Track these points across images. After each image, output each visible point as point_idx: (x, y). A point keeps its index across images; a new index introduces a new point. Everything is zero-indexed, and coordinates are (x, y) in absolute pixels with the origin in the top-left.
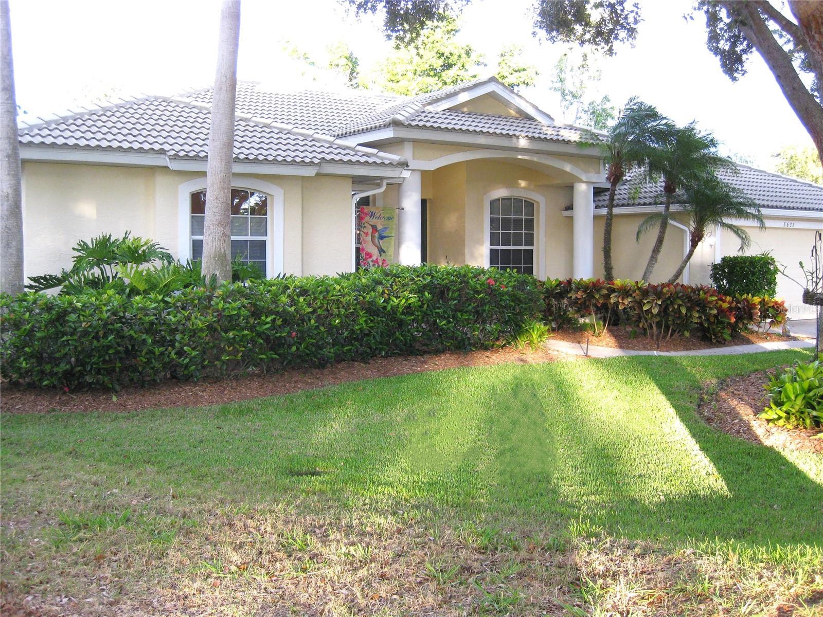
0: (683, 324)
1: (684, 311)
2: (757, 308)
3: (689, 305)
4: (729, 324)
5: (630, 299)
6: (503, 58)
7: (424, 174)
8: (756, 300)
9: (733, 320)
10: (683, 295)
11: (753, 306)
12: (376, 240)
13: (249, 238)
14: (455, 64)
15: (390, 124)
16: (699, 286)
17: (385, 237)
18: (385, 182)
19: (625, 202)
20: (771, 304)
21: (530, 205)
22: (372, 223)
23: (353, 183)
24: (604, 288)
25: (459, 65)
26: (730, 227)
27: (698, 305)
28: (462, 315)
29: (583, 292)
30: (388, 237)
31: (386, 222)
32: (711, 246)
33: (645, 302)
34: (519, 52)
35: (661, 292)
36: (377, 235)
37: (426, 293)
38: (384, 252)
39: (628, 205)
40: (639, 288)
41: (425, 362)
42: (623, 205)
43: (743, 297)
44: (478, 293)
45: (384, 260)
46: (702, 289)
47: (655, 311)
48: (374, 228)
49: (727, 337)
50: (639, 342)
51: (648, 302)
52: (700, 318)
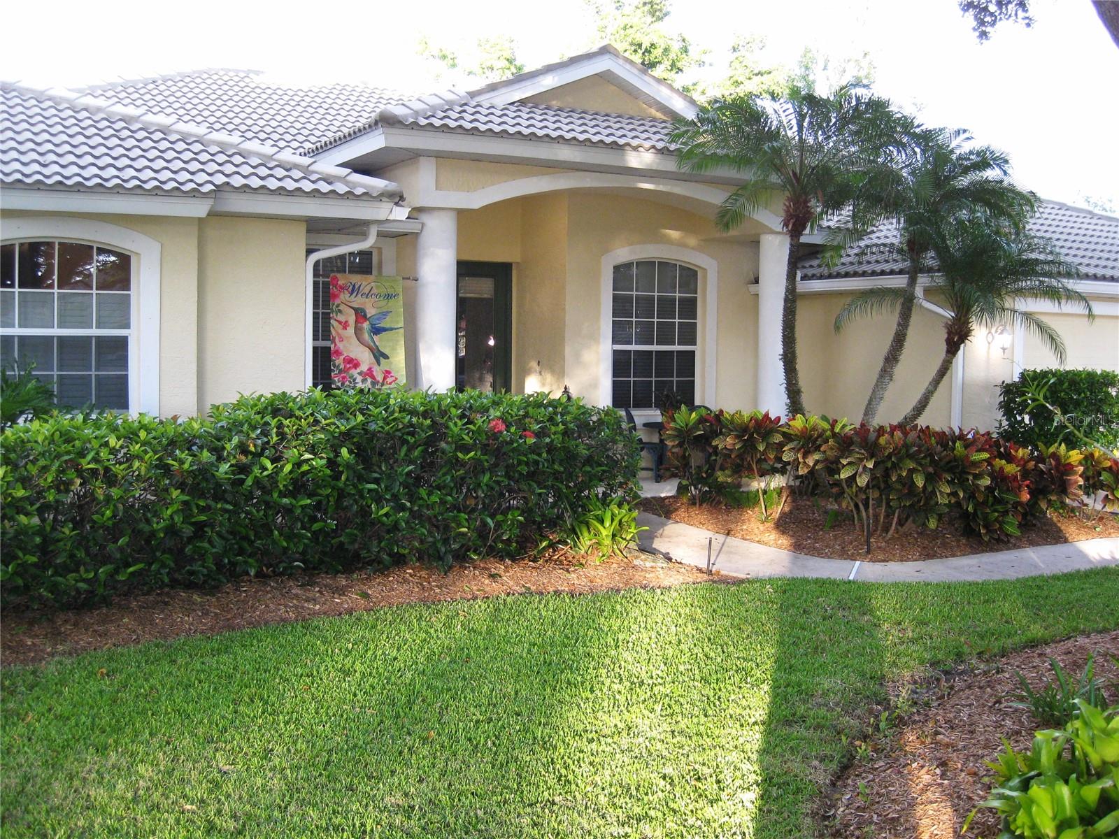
0: (920, 505)
1: (920, 482)
2: (1075, 473)
3: (931, 470)
4: (1017, 504)
5: (817, 456)
6: (736, 54)
7: (463, 216)
8: (1075, 456)
9: (1025, 497)
10: (919, 451)
11: (1069, 468)
12: (366, 336)
13: (94, 332)
14: (660, 63)
15: (376, 123)
16: (957, 433)
17: (385, 330)
18: (373, 231)
19: (850, 269)
20: (1108, 464)
21: (690, 276)
22: (356, 306)
23: (308, 231)
24: (778, 432)
25: (667, 64)
26: (1028, 317)
27: (950, 470)
28: (429, 494)
29: (737, 437)
30: (392, 329)
31: (383, 303)
32: (1004, 349)
33: (844, 462)
34: (761, 45)
35: (876, 443)
36: (366, 325)
37: (344, 451)
38: (386, 357)
39: (856, 274)
40: (834, 435)
41: (342, 591)
42: (847, 275)
43: (1052, 450)
44: (466, 449)
45: (388, 372)
46: (962, 437)
47: (862, 481)
48: (360, 314)
49: (1012, 529)
50: (836, 538)
51: (849, 463)
52: (954, 494)
